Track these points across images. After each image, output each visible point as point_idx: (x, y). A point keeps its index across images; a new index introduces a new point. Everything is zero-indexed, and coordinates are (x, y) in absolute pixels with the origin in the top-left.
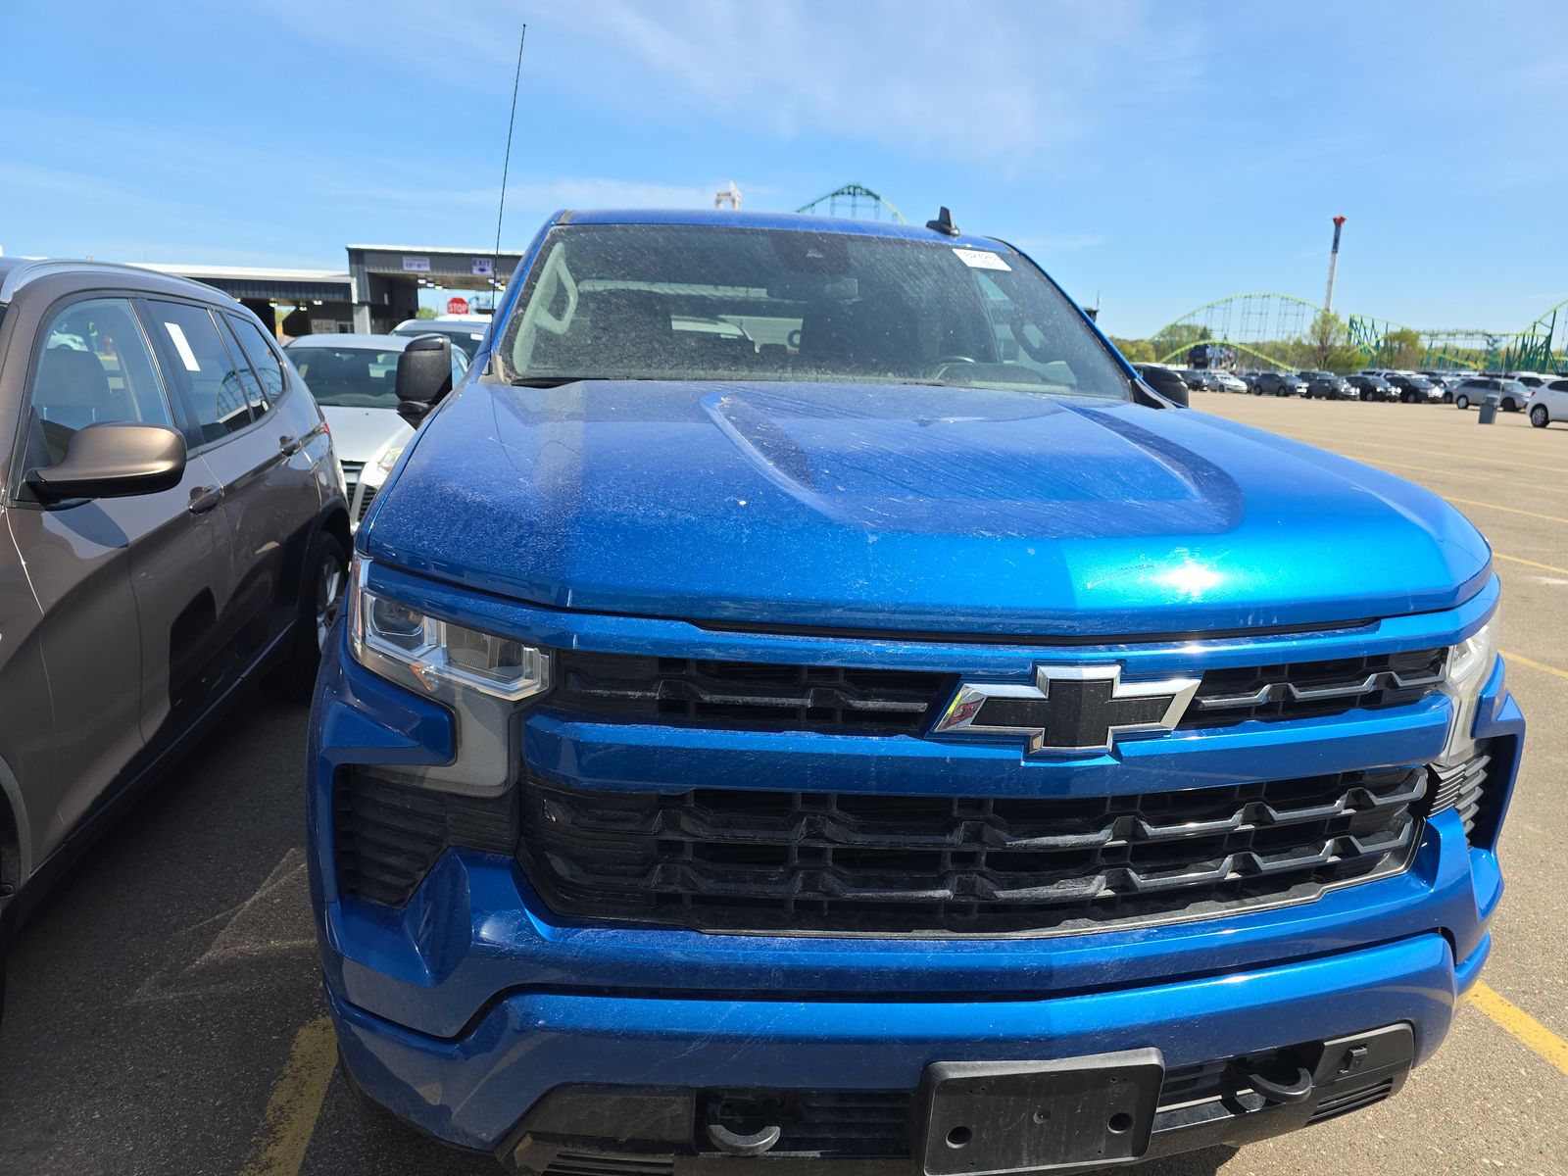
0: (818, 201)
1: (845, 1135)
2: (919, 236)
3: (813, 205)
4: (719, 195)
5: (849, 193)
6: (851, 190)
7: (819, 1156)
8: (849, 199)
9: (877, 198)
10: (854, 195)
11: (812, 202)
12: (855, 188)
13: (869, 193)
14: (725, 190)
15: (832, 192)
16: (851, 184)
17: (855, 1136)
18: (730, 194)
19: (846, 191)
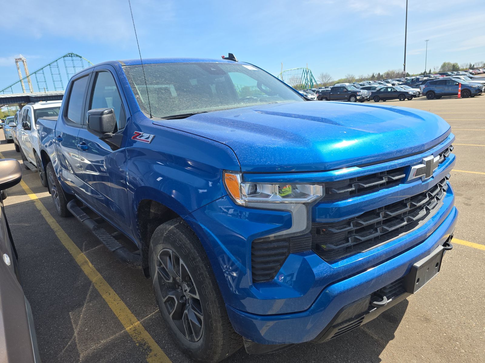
0: (58, 60)
1: (392, 293)
2: (220, 61)
3: (57, 61)
4: (16, 59)
5: (70, 56)
6: (70, 55)
7: (392, 300)
8: (70, 58)
9: (81, 57)
10: (72, 56)
11: (56, 60)
12: (71, 54)
13: (77, 56)
14: (18, 58)
15: (63, 56)
16: (70, 53)
17: (394, 292)
18: (21, 59)
19: (68, 55)
